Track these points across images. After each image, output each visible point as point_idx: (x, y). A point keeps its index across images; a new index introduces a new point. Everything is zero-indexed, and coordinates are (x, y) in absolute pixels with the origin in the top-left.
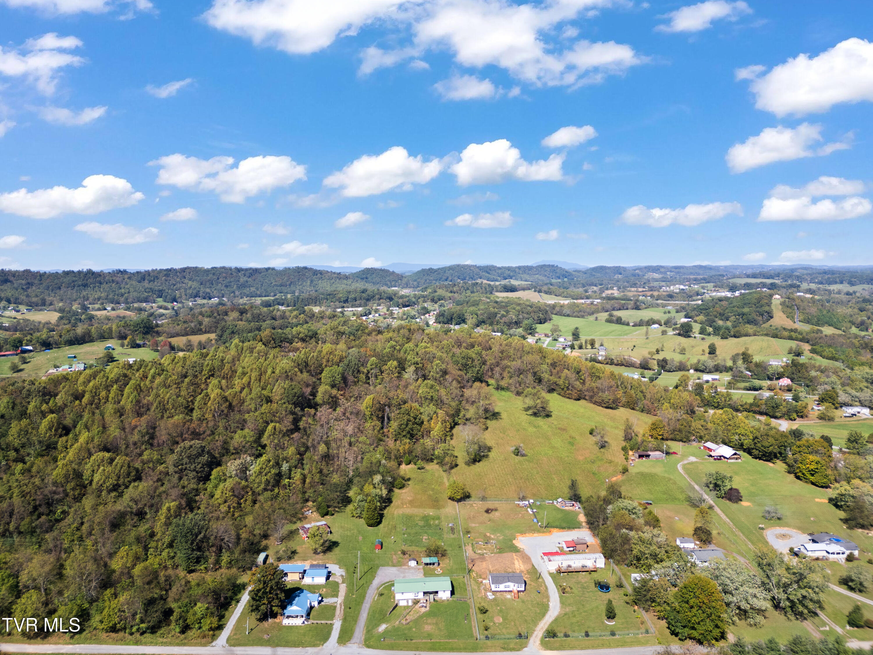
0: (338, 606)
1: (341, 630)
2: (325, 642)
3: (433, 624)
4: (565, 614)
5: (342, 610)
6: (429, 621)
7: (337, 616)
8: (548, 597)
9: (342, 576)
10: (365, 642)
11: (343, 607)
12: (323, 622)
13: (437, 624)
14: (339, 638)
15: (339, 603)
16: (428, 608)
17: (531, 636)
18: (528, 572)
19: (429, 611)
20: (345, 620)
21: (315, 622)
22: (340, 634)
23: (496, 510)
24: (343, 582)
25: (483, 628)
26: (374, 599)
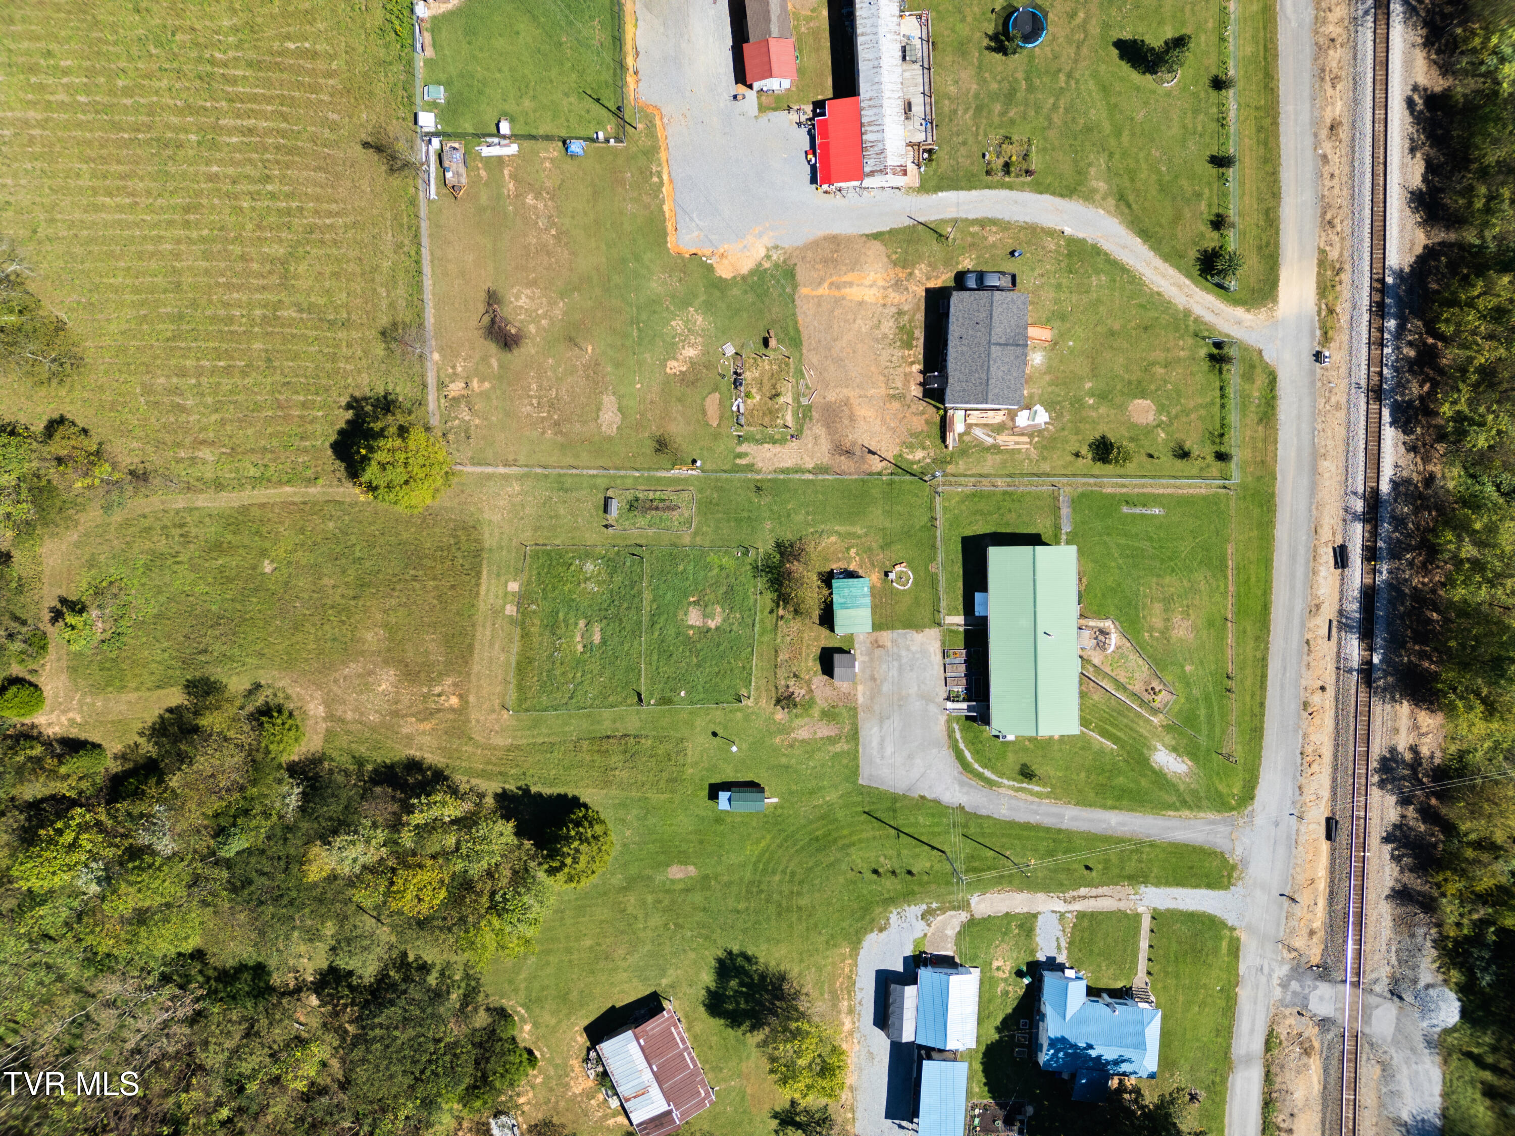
0: (1078, 906)
1: (1180, 882)
2: (1224, 925)
3: (1166, 610)
4: (1121, 197)
5: (1094, 892)
6: (1157, 621)
7: (1122, 906)
8: (1034, 231)
9: (925, 916)
10: (1232, 809)
11: (1083, 891)
12: (1144, 944)
13: (1168, 601)
14: (1209, 886)
15: (1061, 907)
16: (1108, 624)
17: (1210, 328)
18: (904, 263)
19: (1116, 619)
20: (1138, 878)
21: (1142, 965)
22: (1197, 886)
23: (492, 298)
24: (965, 905)
25: (1179, 463)
26: (1039, 795)
